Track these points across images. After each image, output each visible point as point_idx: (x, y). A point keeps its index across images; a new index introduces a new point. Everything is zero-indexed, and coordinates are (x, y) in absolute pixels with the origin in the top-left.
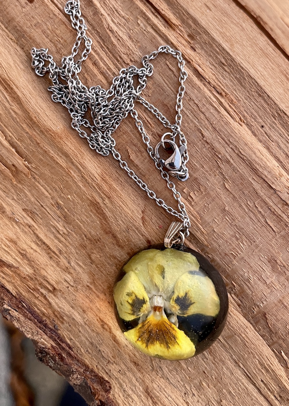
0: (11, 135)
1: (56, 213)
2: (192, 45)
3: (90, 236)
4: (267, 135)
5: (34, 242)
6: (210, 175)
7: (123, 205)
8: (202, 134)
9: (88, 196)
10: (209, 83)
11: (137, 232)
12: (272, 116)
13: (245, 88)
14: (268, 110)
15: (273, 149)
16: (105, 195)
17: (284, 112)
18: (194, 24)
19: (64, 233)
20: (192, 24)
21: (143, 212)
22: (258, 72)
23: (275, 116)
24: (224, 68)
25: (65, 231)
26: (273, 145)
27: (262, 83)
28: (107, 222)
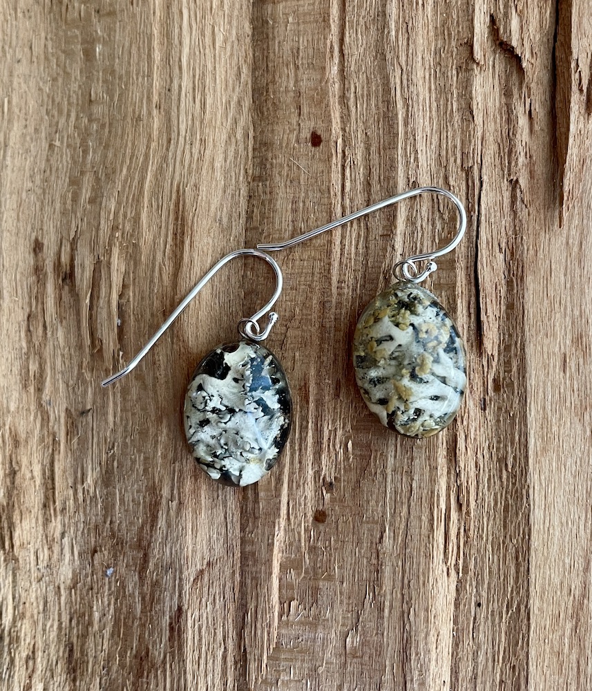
0: (131, 299)
1: (100, 456)
2: (487, 398)
3: (116, 528)
4: (474, 623)
5: (42, 465)
6: (341, 602)
7: (190, 530)
8: (382, 537)
9: (156, 475)
10: (458, 475)
11: (177, 582)
12: (508, 603)
13: (505, 527)
14: (510, 589)
15: (463, 651)
16: (179, 494)
17: (529, 614)
18: (519, 370)
19: (88, 491)
20: (515, 369)
21: (209, 564)
22: (547, 521)
23: (512, 607)
24: (501, 471)
25: (92, 490)
26: (469, 644)
27: (536, 542)
28: (151, 531)
